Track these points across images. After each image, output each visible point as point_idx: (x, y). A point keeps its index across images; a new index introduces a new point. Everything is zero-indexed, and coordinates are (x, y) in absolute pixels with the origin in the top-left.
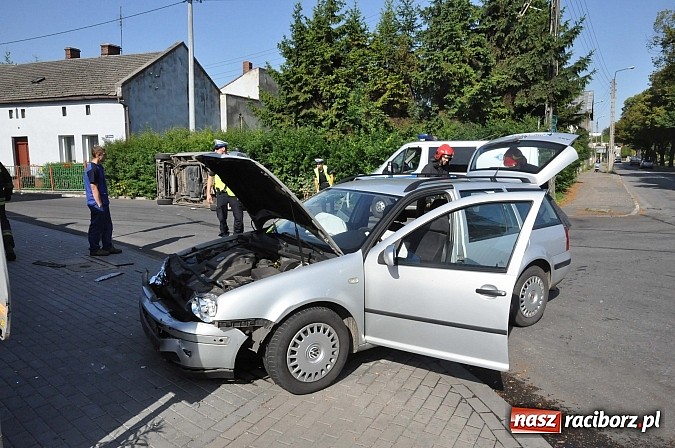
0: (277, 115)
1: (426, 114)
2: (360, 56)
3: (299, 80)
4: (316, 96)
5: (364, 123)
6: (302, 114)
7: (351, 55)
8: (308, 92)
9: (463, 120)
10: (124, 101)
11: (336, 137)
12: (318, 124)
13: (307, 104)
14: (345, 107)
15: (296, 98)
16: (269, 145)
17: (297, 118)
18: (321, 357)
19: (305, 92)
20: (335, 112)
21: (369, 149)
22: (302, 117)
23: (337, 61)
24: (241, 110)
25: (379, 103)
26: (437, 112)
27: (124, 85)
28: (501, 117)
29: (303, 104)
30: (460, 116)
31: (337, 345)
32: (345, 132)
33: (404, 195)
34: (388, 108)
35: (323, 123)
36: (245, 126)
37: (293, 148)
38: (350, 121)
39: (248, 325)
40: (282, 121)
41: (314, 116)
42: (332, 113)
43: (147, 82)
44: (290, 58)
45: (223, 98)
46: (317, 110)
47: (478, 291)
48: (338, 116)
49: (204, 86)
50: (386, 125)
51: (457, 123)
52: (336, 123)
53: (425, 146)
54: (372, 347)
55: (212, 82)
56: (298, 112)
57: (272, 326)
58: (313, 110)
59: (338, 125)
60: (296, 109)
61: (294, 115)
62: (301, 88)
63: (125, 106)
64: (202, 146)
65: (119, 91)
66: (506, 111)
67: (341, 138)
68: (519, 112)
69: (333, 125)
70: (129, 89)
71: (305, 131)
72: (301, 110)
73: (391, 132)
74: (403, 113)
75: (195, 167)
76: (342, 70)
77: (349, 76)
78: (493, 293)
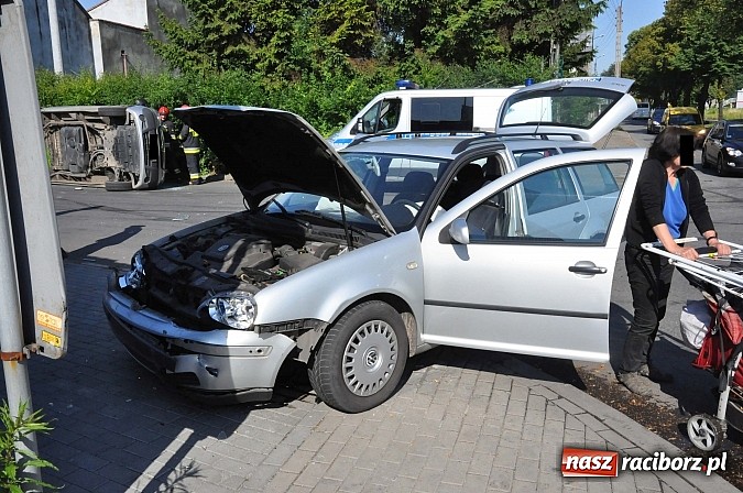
0: (191, 54)
1: (398, 53)
4: (247, 27)
5: (314, 65)
6: (227, 52)
8: (234, 21)
9: (446, 62)
11: (277, 86)
12: (251, 68)
13: (234, 38)
14: (288, 42)
15: (218, 29)
17: (219, 58)
18: (379, 362)
19: (231, 21)
20: (274, 50)
21: (325, 102)
22: (228, 57)
24: (124, 45)
25: (335, 38)
26: (412, 49)
28: (496, 57)
29: (229, 37)
30: (444, 56)
31: (396, 348)
32: (289, 78)
33: (453, 157)
34: (347, 45)
35: (258, 65)
36: (131, 68)
38: (296, 63)
39: (295, 328)
41: (245, 55)
42: (270, 51)
45: (94, 26)
46: (249, 48)
47: (571, 269)
48: (279, 56)
50: (345, 68)
51: (438, 66)
52: (276, 65)
53: (406, 96)
54: (430, 347)
56: (221, 50)
57: (324, 327)
58: (242, 47)
59: (279, 68)
60: (219, 46)
61: (214, 53)
62: (224, 15)
64: (78, 97)
66: (501, 49)
67: (284, 86)
68: (519, 50)
69: (271, 68)
71: (232, 76)
72: (226, 46)
73: (351, 77)
74: (364, 52)
75: (75, 129)
78: (590, 271)
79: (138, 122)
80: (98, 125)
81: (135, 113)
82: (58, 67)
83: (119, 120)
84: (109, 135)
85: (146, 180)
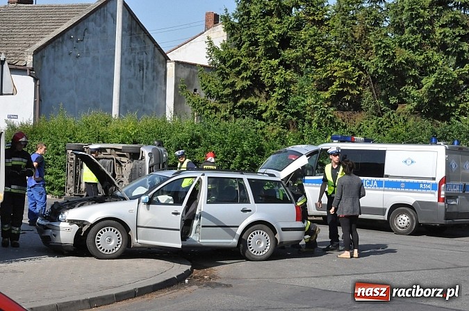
2: (311, 36)
3: (237, 64)
4: (257, 83)
6: (238, 104)
7: (303, 34)
8: (246, 78)
10: (35, 73)
11: (275, 133)
13: (246, 92)
14: (285, 98)
15: (233, 85)
16: (198, 139)
17: (233, 109)
19: (243, 79)
20: (275, 104)
22: (240, 107)
23: (285, 42)
25: (327, 95)
27: (36, 52)
29: (240, 91)
30: (419, 112)
32: (286, 127)
34: (336, 100)
35: (264, 115)
37: (222, 143)
38: (292, 114)
40: (217, 110)
41: (254, 106)
42: (272, 104)
43: (67, 47)
45: (171, 67)
46: (258, 100)
48: (280, 108)
52: (276, 116)
56: (236, 101)
58: (252, 100)
60: (234, 97)
62: (239, 73)
63: (36, 80)
65: (29, 61)
70: (42, 57)
71: (241, 124)
72: (239, 98)
75: (108, 161)
76: (288, 54)
77: (297, 59)
79: (147, 158)
80: (123, 159)
82: (115, 111)
83: (135, 156)
84: (128, 166)
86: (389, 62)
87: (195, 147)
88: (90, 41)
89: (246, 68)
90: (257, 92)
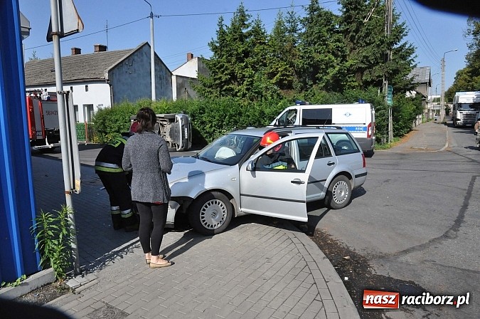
0: (207, 89)
1: (304, 87)
2: (261, 50)
3: (222, 67)
4: (233, 77)
5: (264, 94)
6: (224, 89)
7: (256, 50)
8: (227, 74)
9: (328, 91)
10: (110, 82)
11: (246, 103)
12: (235, 95)
13: (227, 82)
14: (252, 83)
15: (220, 78)
16: (203, 109)
17: (220, 92)
18: (217, 217)
19: (226, 74)
20: (245, 87)
21: (267, 111)
22: (224, 91)
23: (247, 54)
24: (186, 85)
25: (274, 81)
26: (311, 86)
27: (109, 71)
28: (353, 88)
29: (225, 82)
30: (326, 88)
32: (252, 100)
34: (280, 84)
35: (238, 94)
36: (189, 96)
37: (218, 111)
38: (255, 92)
40: (212, 93)
41: (232, 90)
42: (243, 88)
43: (124, 69)
44: (216, 52)
45: (174, 78)
46: (234, 86)
47: (292, 182)
48: (248, 89)
49: (161, 70)
50: (278, 95)
51: (324, 92)
52: (246, 94)
53: (300, 108)
55: (167, 68)
56: (222, 87)
57: (192, 200)
58: (231, 86)
59: (247, 95)
60: (221, 85)
61: (219, 89)
62: (223, 72)
63: (110, 86)
64: (159, 110)
65: (106, 76)
66: (356, 84)
67: (249, 104)
68: (366, 84)
69: (244, 95)
70: (113, 74)
71: (226, 99)
72: (224, 86)
73: (282, 99)
74: (290, 86)
76: (250, 60)
77: (254, 63)
78: (299, 183)
79: (180, 121)
80: (165, 123)
81: (179, 117)
82: (154, 98)
83: (172, 120)
84: (168, 127)
85: (182, 147)
86: (311, 61)
87: (201, 114)
88: (135, 65)
89: (227, 69)
90: (233, 82)
